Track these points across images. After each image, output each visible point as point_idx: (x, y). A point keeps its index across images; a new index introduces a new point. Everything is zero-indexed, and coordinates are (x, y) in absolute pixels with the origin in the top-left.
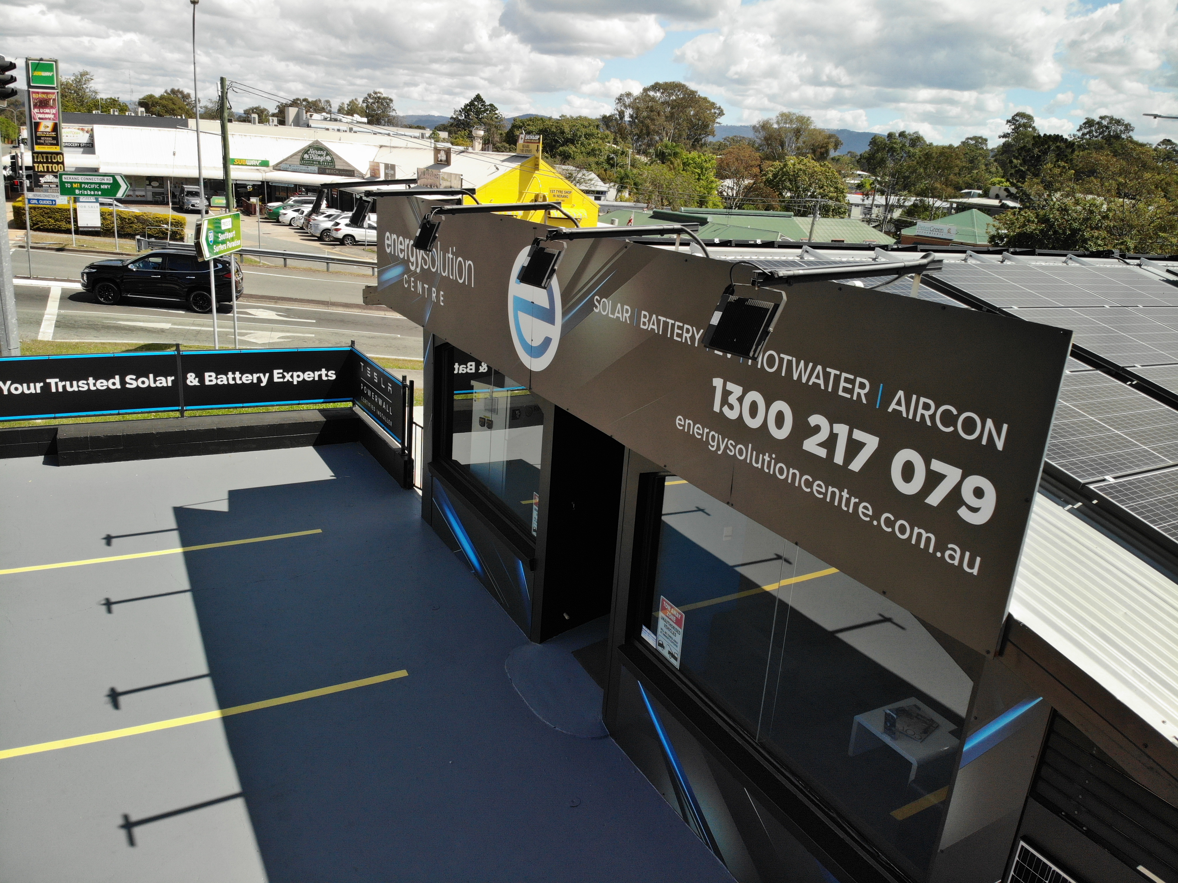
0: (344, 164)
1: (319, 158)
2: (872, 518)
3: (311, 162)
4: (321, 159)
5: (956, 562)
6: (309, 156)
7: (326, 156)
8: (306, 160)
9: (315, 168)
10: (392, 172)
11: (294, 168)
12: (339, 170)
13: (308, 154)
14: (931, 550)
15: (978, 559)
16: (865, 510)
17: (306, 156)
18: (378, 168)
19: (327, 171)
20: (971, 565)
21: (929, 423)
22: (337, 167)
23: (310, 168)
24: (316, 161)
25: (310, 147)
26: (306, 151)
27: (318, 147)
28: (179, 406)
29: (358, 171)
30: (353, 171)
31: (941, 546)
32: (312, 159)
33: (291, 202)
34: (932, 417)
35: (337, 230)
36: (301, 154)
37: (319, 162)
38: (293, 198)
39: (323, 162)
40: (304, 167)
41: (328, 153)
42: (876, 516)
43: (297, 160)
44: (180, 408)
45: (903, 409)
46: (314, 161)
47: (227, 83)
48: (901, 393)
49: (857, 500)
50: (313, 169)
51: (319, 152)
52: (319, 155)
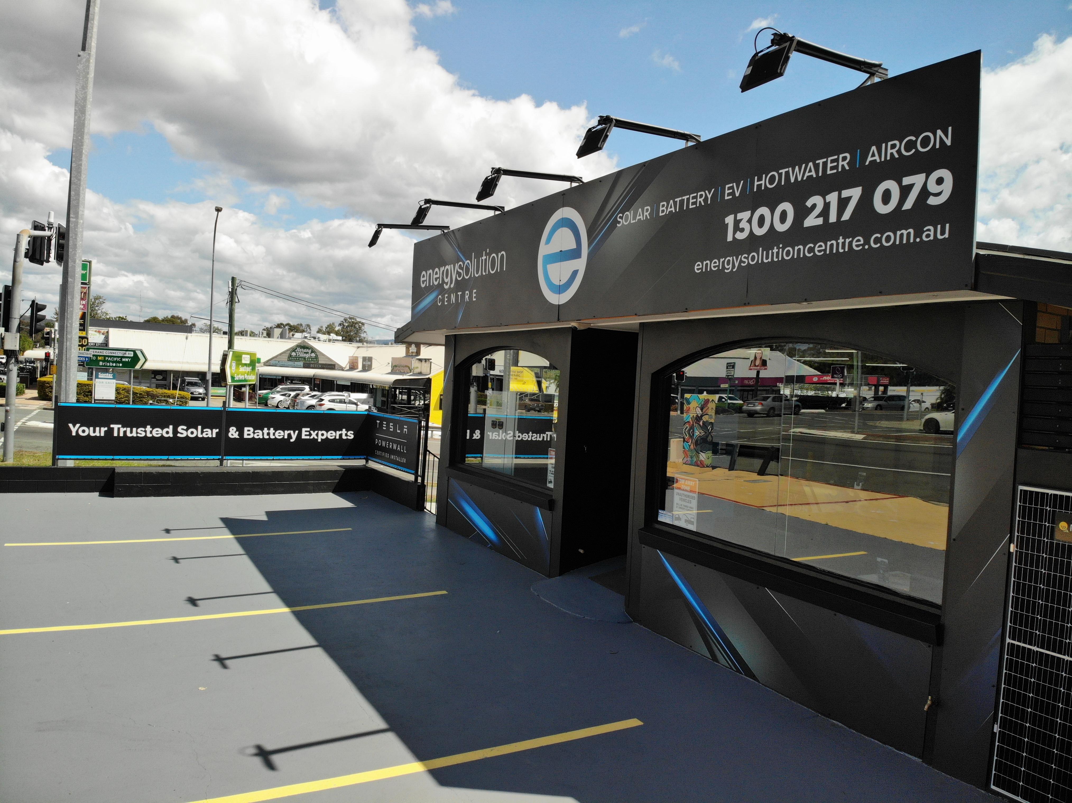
0: (327, 360)
1: (305, 355)
2: (863, 245)
3: (297, 359)
4: (307, 356)
5: (932, 238)
6: (296, 354)
7: (311, 353)
8: (293, 357)
9: (301, 363)
10: (369, 363)
11: (281, 363)
12: (322, 364)
13: (295, 352)
14: (912, 241)
15: (948, 225)
16: (857, 243)
17: (294, 354)
18: (356, 361)
19: (311, 365)
20: (943, 233)
21: (897, 156)
22: (320, 362)
23: (297, 363)
24: (302, 358)
25: (297, 346)
26: (294, 350)
27: (304, 347)
28: (219, 455)
29: (338, 365)
30: (334, 365)
31: (918, 234)
32: (299, 356)
33: (278, 389)
34: (899, 152)
35: (321, 405)
36: (289, 352)
37: (305, 358)
38: (281, 387)
39: (308, 358)
40: (290, 363)
41: (313, 350)
42: (867, 242)
43: (285, 358)
44: (220, 457)
45: (877, 158)
46: (300, 358)
47: (237, 282)
48: (874, 148)
49: (851, 239)
50: (299, 364)
51: (305, 351)
52: (305, 353)
